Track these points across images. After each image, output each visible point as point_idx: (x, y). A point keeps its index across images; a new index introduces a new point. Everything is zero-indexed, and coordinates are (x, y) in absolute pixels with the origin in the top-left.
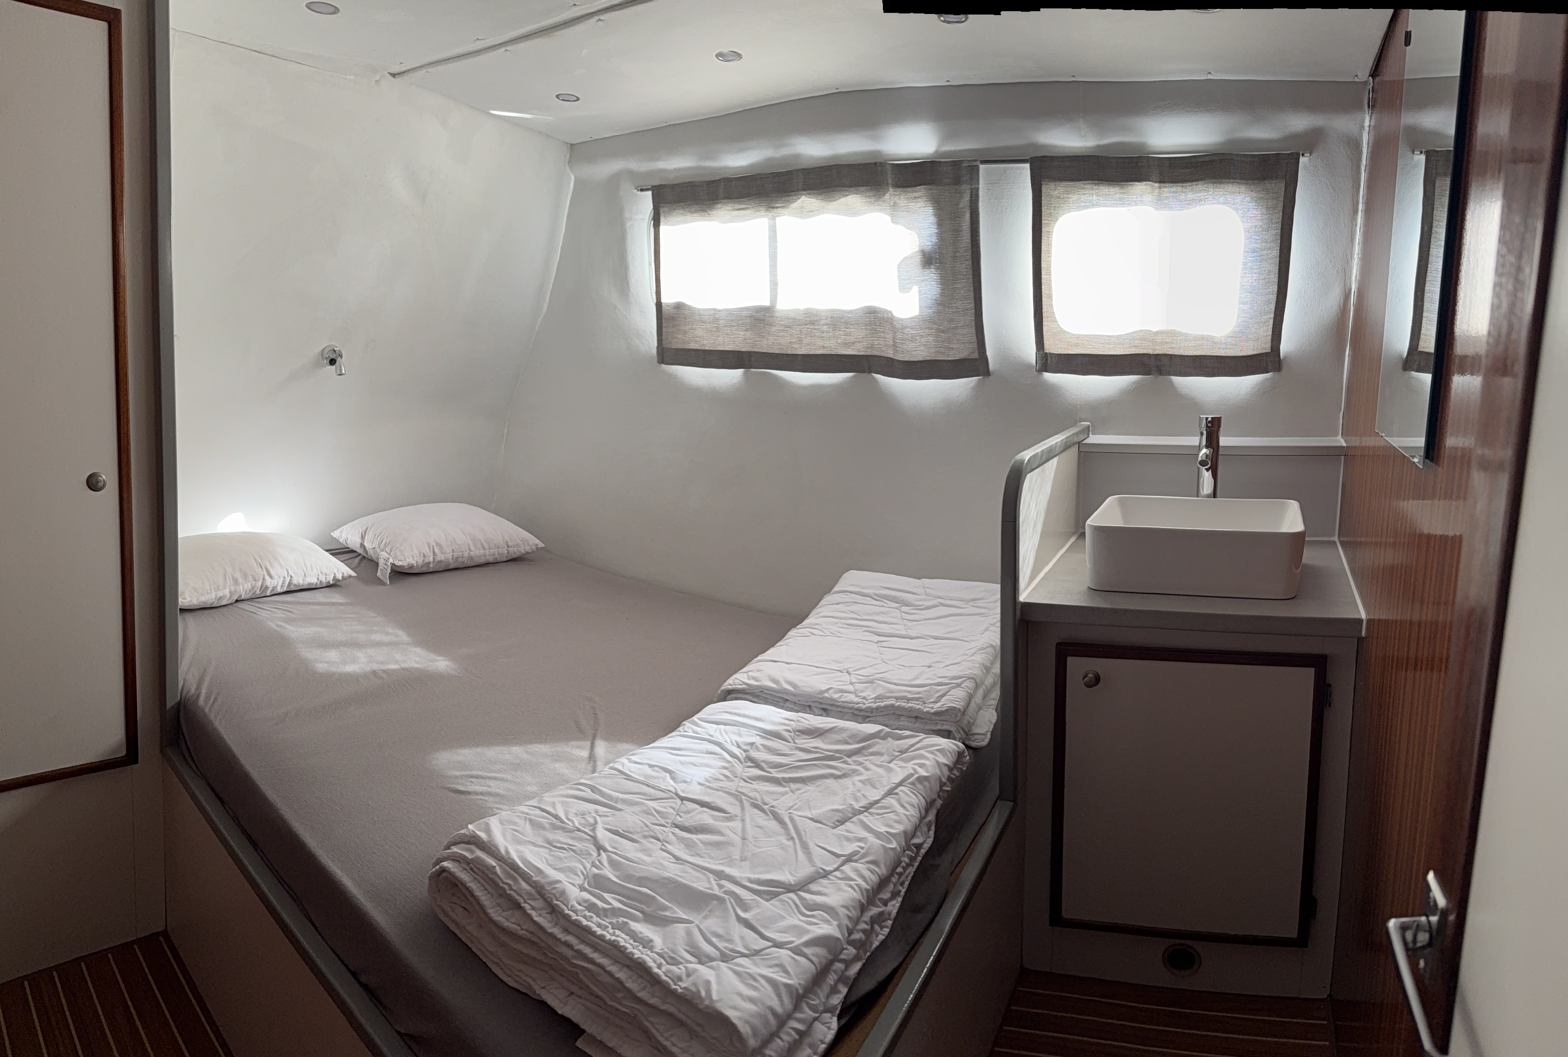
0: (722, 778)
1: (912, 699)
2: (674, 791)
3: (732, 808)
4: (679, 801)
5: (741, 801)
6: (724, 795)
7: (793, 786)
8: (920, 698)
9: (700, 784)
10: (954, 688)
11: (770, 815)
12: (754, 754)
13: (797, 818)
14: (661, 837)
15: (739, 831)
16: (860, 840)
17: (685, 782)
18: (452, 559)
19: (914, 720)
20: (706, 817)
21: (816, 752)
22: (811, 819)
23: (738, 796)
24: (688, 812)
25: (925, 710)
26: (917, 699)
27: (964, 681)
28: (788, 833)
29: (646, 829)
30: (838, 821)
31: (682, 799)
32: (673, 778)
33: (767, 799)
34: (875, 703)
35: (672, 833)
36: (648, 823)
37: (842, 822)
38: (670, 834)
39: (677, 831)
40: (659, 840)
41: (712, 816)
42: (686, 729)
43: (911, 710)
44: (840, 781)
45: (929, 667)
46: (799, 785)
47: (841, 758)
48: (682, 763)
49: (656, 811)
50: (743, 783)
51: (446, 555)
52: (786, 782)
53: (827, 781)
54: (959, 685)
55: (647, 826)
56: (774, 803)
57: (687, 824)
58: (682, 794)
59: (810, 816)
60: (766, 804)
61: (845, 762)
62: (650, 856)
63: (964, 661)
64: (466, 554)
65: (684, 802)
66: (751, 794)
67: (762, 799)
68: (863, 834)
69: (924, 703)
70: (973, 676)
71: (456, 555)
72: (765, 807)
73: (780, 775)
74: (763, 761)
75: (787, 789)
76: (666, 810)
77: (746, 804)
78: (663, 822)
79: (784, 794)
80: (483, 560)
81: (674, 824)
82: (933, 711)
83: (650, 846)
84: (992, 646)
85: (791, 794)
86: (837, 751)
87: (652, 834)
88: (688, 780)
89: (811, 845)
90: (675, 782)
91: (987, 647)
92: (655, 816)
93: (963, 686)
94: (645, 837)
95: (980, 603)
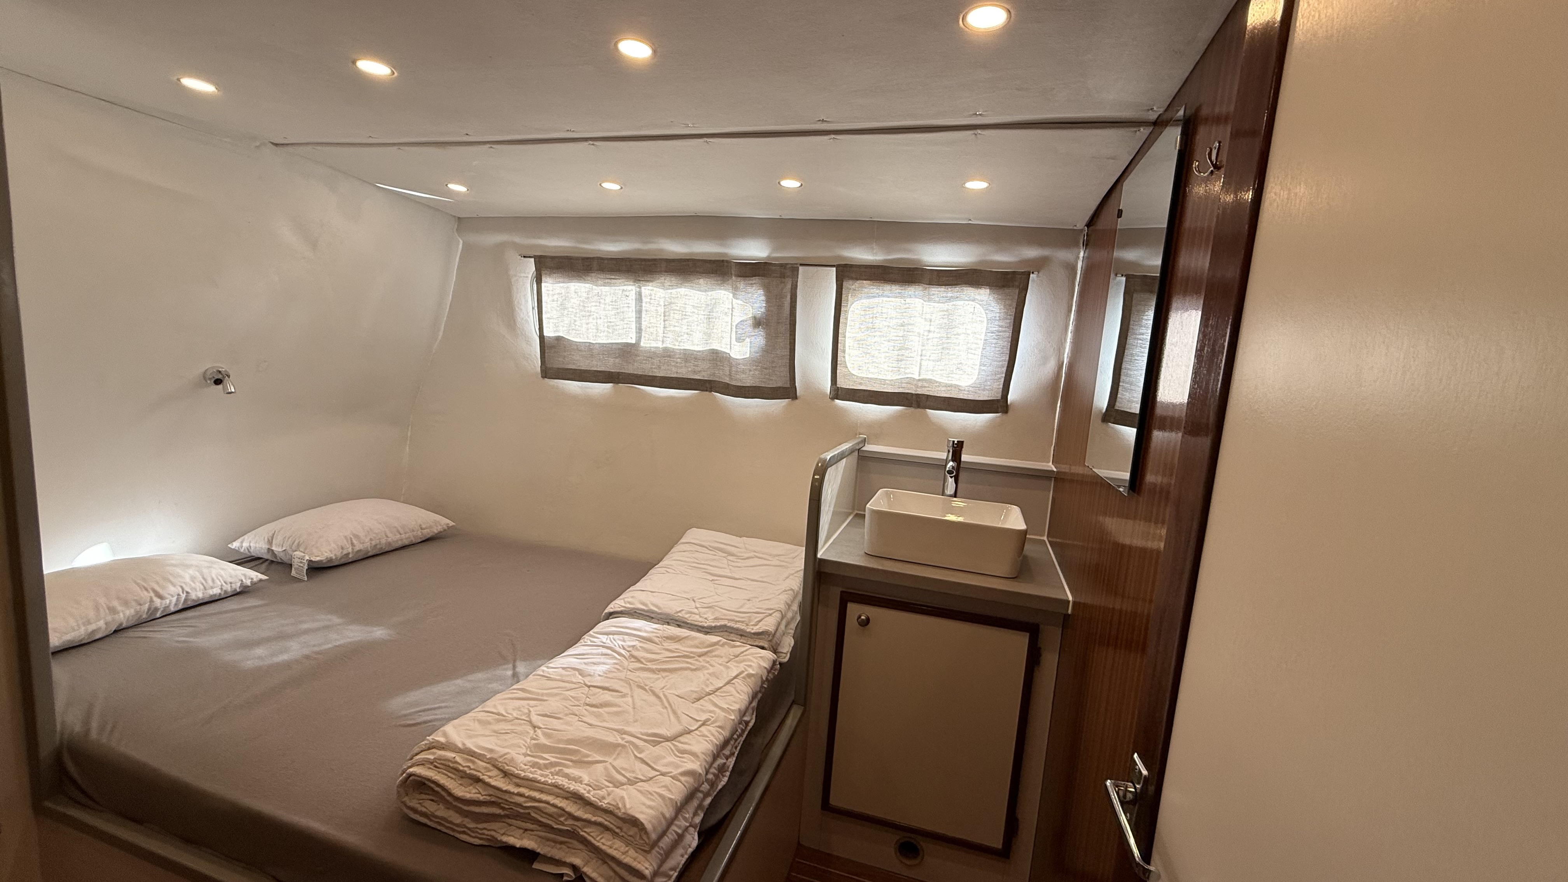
0: (615, 670)
1: (739, 621)
2: (582, 682)
3: (626, 690)
4: (587, 688)
5: (630, 685)
6: (617, 680)
7: (664, 674)
8: (744, 621)
9: (600, 675)
10: (767, 616)
11: (650, 692)
12: (635, 653)
13: (669, 696)
14: (577, 713)
15: (630, 703)
16: (711, 712)
17: (590, 675)
18: (371, 547)
19: (739, 637)
20: (607, 697)
21: (678, 652)
22: (677, 696)
23: (627, 681)
24: (594, 695)
25: (748, 630)
26: (742, 622)
27: (775, 612)
28: (663, 704)
29: (567, 709)
30: (695, 698)
31: (589, 687)
32: (580, 674)
33: (647, 682)
34: (713, 622)
35: (585, 709)
36: (567, 706)
37: (698, 700)
38: (584, 711)
39: (588, 707)
40: (576, 715)
41: (611, 695)
42: (586, 641)
43: (737, 629)
44: (695, 672)
45: (749, 600)
46: (668, 674)
47: (694, 657)
48: (585, 664)
49: (571, 696)
50: (629, 673)
51: (364, 544)
52: (659, 671)
53: (686, 672)
54: (770, 615)
55: (567, 707)
56: (652, 685)
57: (594, 703)
58: (589, 684)
59: (677, 694)
60: (647, 685)
61: (697, 660)
62: (571, 725)
63: (773, 598)
64: (383, 541)
65: (591, 688)
66: (636, 680)
67: (644, 682)
68: (713, 708)
69: (747, 625)
70: (780, 609)
71: (374, 543)
72: (647, 688)
73: (654, 667)
74: (642, 658)
75: (659, 676)
76: (577, 695)
77: (634, 687)
78: (577, 703)
79: (658, 679)
80: (400, 544)
81: (586, 704)
82: (753, 631)
83: (570, 719)
84: (792, 589)
85: (662, 679)
86: (691, 653)
87: (571, 712)
88: (592, 674)
89: (679, 712)
90: (583, 677)
91: (789, 590)
92: (571, 700)
93: (773, 615)
94: (566, 715)
95: (782, 558)
